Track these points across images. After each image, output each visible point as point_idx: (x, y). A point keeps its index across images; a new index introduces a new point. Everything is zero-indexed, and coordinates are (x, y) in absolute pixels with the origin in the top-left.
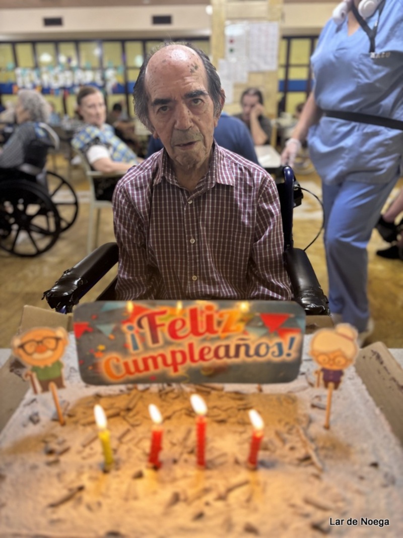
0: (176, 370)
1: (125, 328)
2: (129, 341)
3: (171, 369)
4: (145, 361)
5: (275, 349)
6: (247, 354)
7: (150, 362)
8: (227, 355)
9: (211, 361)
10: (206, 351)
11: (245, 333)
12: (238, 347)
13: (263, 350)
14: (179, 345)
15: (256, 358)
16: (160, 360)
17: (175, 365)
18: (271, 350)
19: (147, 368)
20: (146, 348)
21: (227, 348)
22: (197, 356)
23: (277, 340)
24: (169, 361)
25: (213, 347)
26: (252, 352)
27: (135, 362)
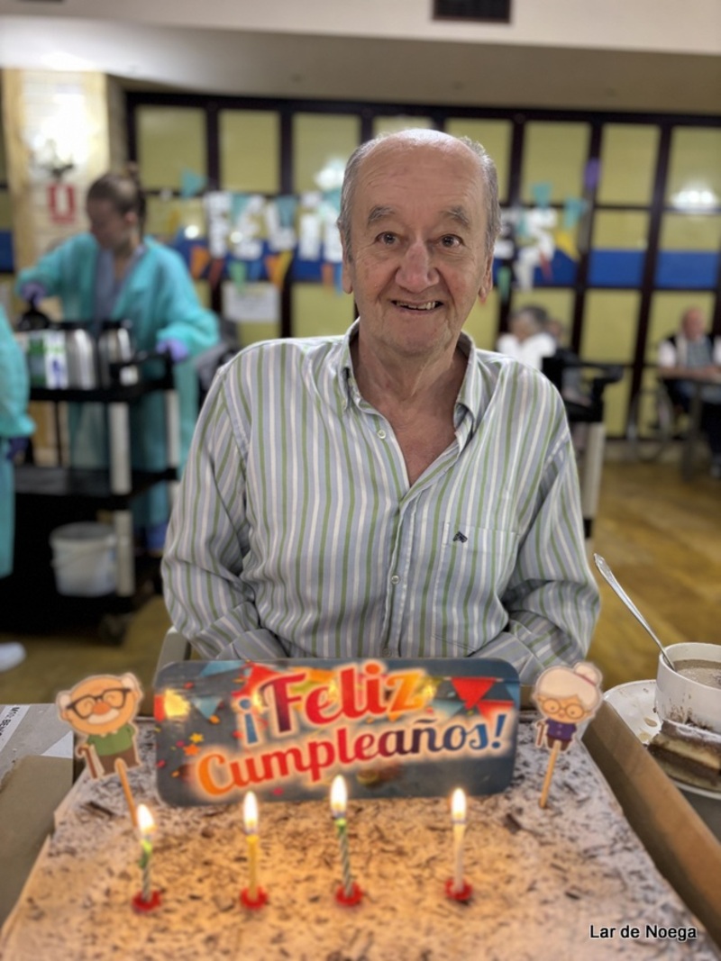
0: (316, 776)
1: (236, 704)
2: (242, 726)
3: (309, 773)
4: (266, 759)
5: (475, 736)
6: (432, 747)
7: (275, 763)
8: (400, 749)
9: (374, 760)
10: (366, 741)
11: (428, 710)
12: (417, 734)
13: (456, 739)
14: (323, 732)
15: (446, 753)
16: (290, 759)
17: (315, 766)
18: (469, 738)
19: (269, 774)
20: (270, 738)
21: (400, 735)
22: (351, 752)
23: (478, 720)
24: (306, 761)
25: (377, 737)
26: (439, 742)
27: (250, 763)
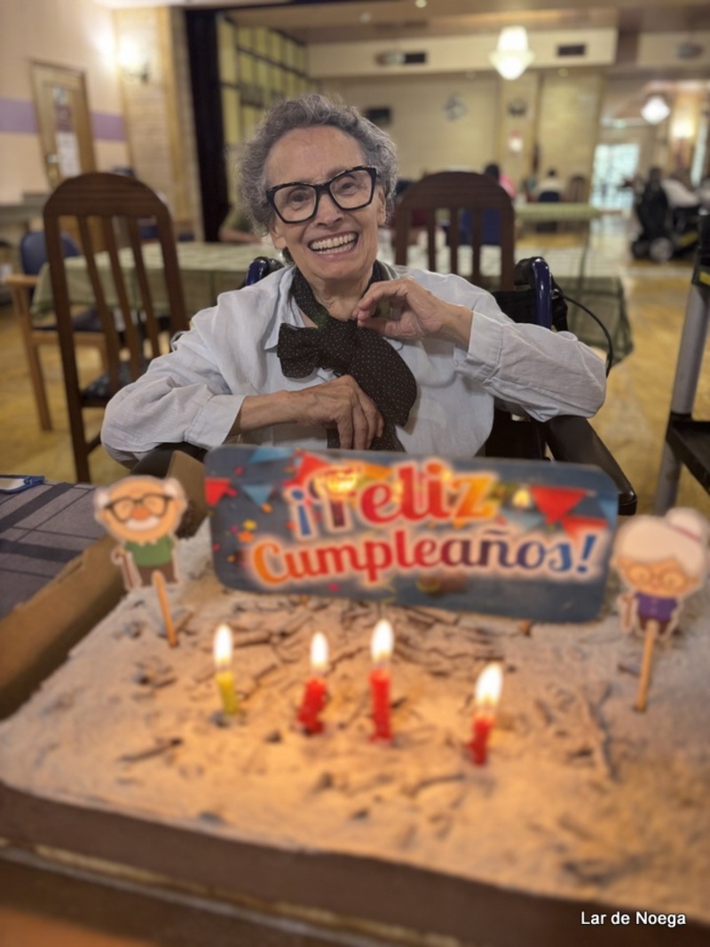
0: (373, 577)
1: (288, 493)
2: (295, 517)
3: (365, 574)
4: (321, 554)
5: (556, 556)
6: (503, 559)
7: (329, 558)
8: (465, 559)
9: (435, 567)
10: (427, 547)
11: (500, 520)
12: (485, 546)
13: (532, 557)
14: (380, 532)
15: (518, 570)
16: (345, 557)
17: (372, 568)
18: (548, 558)
19: (323, 568)
20: (324, 534)
21: (466, 546)
22: (410, 556)
23: (561, 538)
24: (362, 560)
25: (440, 543)
26: (512, 557)
27: (304, 556)
